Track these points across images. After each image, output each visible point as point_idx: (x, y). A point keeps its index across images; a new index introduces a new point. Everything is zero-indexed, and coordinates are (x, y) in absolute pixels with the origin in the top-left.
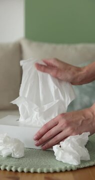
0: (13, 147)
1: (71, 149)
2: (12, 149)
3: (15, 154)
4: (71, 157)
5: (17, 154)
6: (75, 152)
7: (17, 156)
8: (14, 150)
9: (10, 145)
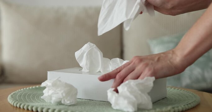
0: (62, 91)
1: (128, 94)
2: (62, 94)
3: (66, 100)
4: (126, 102)
5: (68, 101)
6: (132, 97)
7: (68, 102)
8: (64, 95)
9: (59, 89)
